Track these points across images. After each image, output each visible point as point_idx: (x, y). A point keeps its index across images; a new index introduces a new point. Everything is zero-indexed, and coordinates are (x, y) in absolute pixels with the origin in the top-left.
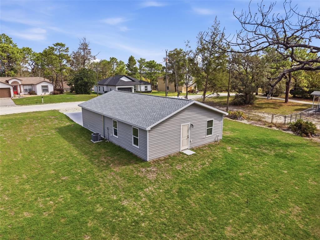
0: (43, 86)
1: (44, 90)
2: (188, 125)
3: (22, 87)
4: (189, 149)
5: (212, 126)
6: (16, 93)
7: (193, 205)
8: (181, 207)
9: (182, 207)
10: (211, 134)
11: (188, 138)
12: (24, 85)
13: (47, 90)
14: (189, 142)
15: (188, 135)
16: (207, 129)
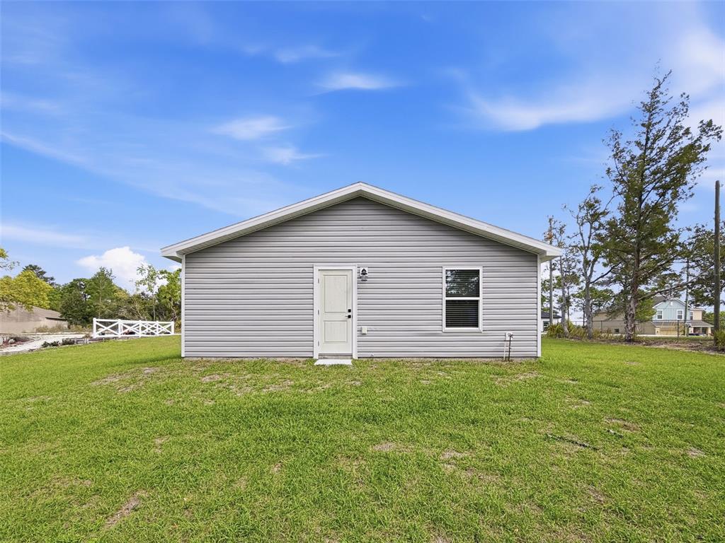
4: (355, 357)
5: (477, 296)
11: (350, 317)
14: (355, 333)
15: (350, 308)
16: (447, 301)
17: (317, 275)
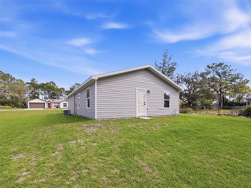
0: (64, 103)
1: (64, 106)
2: (144, 91)
3: (53, 104)
4: (146, 116)
5: (169, 99)
6: (49, 107)
7: (147, 169)
8: (118, 172)
9: (122, 171)
10: (169, 107)
11: (145, 104)
12: (54, 103)
13: (66, 106)
14: (146, 109)
15: (145, 102)
16: (165, 101)
17: (137, 91)
